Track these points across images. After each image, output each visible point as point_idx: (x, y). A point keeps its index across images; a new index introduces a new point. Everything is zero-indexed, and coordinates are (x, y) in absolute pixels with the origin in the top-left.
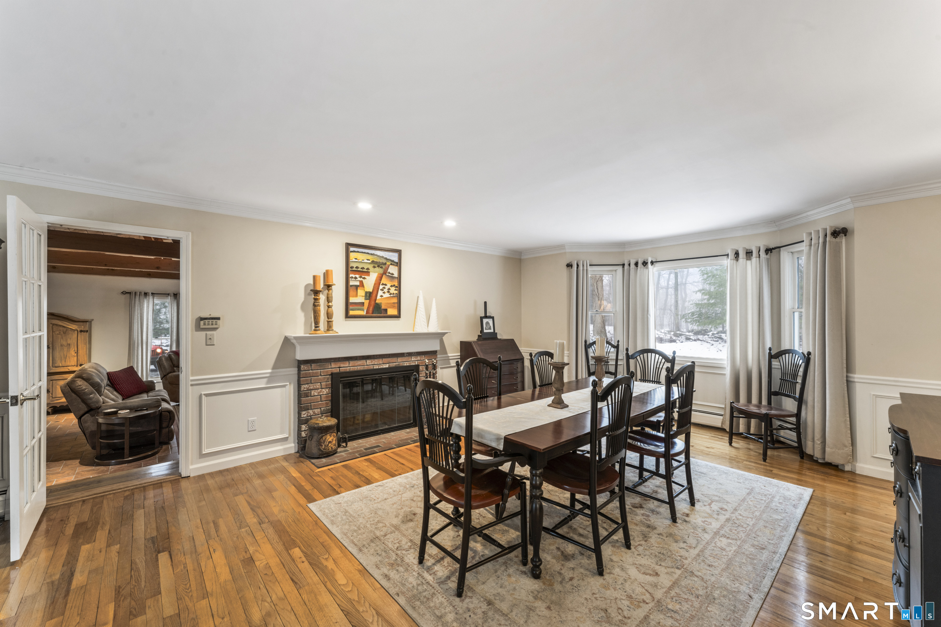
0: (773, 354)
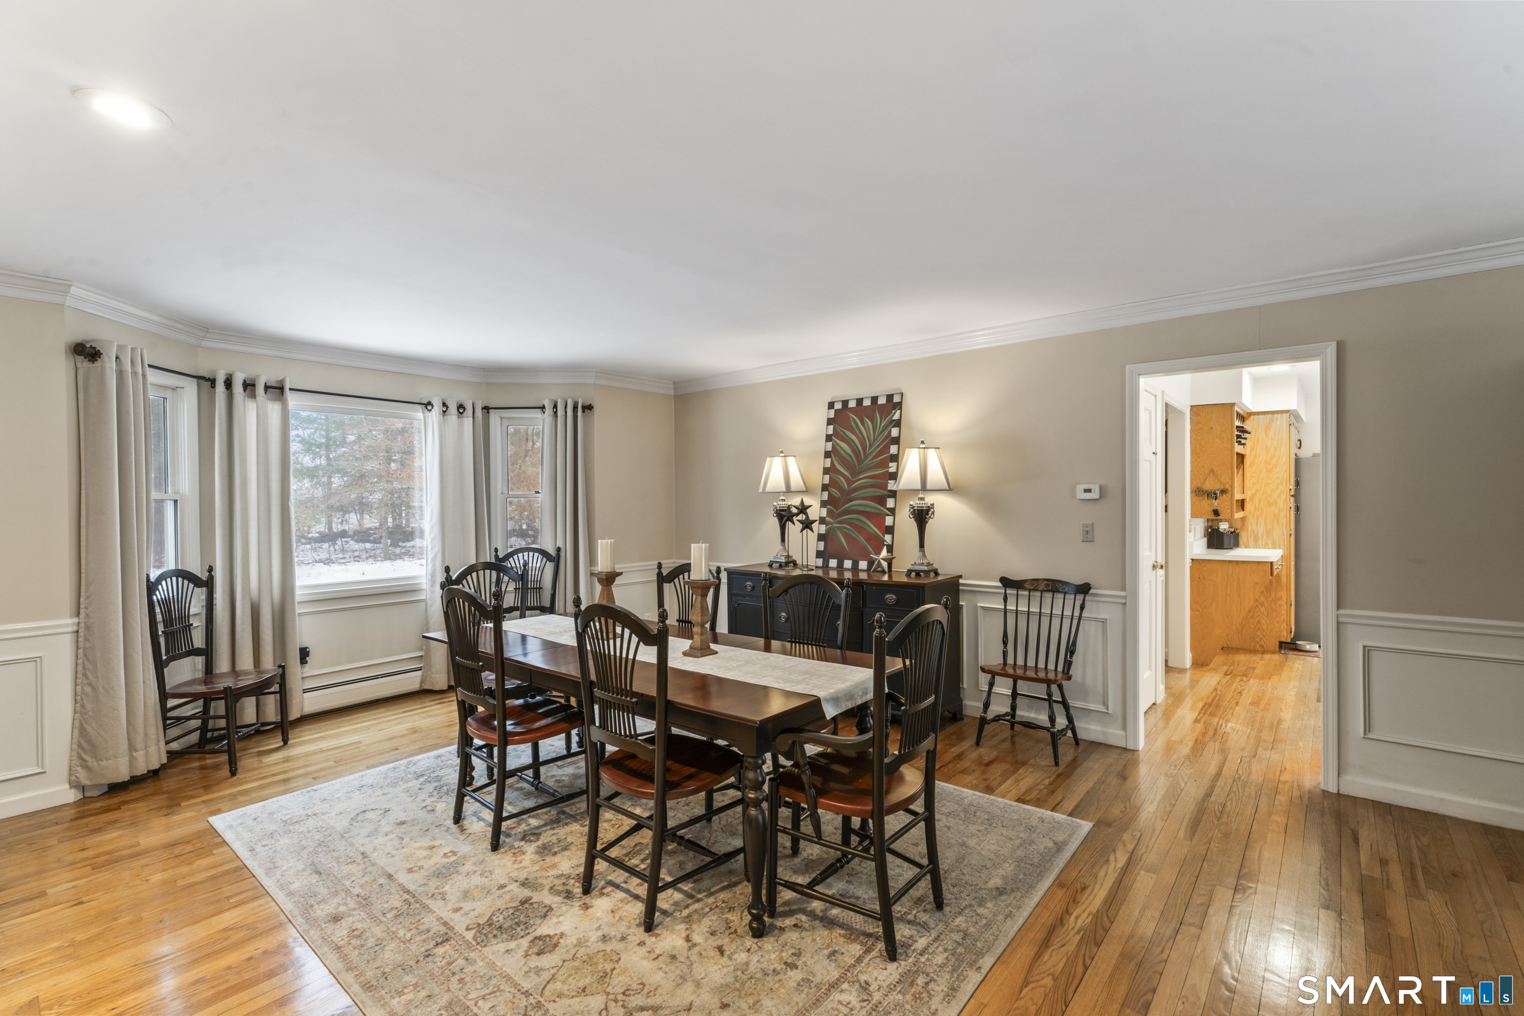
0: (500, 557)
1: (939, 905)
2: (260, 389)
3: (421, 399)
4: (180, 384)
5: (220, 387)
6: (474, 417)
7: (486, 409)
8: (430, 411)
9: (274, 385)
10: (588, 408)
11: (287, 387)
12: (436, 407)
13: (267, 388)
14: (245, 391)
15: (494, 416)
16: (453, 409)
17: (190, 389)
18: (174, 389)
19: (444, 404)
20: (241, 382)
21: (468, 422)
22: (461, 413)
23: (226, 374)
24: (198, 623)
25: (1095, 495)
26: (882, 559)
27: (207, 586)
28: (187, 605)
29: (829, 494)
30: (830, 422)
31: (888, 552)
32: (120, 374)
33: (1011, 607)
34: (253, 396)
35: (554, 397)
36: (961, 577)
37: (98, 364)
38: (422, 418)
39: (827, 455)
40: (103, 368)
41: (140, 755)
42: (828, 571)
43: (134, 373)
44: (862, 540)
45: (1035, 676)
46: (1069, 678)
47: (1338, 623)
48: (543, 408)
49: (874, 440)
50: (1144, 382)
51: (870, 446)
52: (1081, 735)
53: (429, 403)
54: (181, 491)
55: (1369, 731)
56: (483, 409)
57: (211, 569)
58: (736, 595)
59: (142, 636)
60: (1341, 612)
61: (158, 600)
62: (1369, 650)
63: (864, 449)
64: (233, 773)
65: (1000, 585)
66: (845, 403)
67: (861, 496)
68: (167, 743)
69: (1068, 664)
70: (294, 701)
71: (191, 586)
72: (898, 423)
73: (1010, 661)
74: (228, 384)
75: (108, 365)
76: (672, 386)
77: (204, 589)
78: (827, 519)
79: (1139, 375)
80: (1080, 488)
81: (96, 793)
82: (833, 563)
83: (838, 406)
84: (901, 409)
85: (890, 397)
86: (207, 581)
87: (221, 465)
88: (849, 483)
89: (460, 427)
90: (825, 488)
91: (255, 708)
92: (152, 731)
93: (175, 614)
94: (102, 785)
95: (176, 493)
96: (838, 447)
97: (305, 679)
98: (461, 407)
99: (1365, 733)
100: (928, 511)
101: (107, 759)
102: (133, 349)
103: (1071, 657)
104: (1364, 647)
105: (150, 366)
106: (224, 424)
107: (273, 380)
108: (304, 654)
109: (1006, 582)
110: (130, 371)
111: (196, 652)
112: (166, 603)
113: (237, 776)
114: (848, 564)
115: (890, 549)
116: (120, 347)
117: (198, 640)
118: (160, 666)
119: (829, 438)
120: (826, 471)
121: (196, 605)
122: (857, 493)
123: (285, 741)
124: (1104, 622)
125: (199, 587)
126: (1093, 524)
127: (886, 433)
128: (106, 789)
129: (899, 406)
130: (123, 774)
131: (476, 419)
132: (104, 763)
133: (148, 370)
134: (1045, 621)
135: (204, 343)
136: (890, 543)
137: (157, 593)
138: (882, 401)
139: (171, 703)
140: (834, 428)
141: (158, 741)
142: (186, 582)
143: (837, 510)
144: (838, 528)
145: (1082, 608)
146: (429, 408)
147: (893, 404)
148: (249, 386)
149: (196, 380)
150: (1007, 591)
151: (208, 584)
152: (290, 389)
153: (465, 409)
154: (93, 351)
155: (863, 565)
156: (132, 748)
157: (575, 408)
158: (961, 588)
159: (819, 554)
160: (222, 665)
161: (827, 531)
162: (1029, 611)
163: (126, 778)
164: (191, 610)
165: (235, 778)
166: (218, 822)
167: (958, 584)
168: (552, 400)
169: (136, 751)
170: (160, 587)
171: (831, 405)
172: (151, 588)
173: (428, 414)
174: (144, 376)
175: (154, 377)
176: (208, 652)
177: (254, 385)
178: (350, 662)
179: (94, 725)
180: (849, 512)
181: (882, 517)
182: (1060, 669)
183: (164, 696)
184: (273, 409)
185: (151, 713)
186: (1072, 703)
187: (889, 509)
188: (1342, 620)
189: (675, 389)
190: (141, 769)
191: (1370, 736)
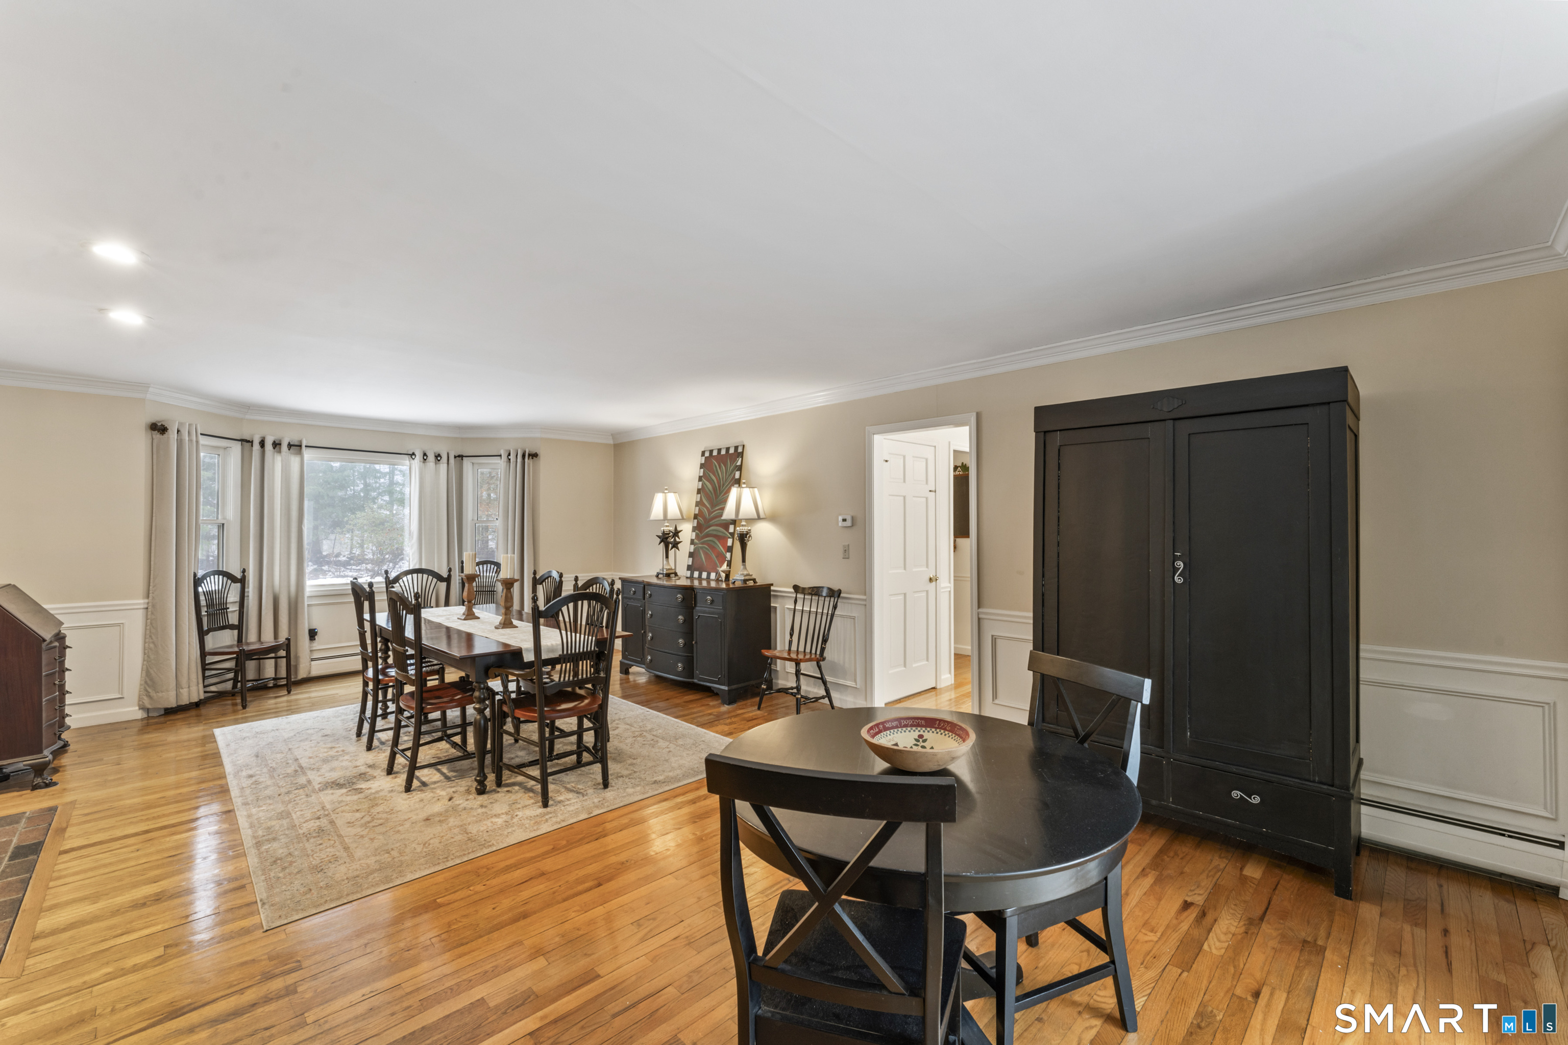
1: (606, 785)
2: (284, 447)
3: (408, 451)
4: (228, 445)
5: (256, 446)
6: (448, 464)
7: (461, 457)
8: (413, 459)
9: (297, 444)
10: (534, 456)
11: (304, 444)
12: (417, 457)
13: (290, 446)
14: (274, 448)
15: (467, 463)
16: (431, 457)
17: (237, 448)
18: (225, 448)
19: (425, 454)
20: (271, 442)
21: (443, 466)
22: (439, 460)
23: (261, 437)
24: (233, 608)
25: (848, 523)
26: (722, 571)
27: (241, 583)
28: (225, 596)
29: (698, 522)
30: (702, 466)
31: (727, 566)
32: (180, 443)
33: (799, 607)
34: (280, 452)
35: (508, 448)
36: (772, 585)
37: (165, 436)
38: (409, 464)
39: (699, 491)
40: (168, 438)
41: (185, 691)
42: (693, 580)
43: (190, 440)
44: (714, 556)
45: (788, 657)
46: (824, 659)
47: (979, 619)
48: (500, 456)
49: (726, 480)
50: (877, 439)
51: (723, 485)
52: (836, 704)
53: (413, 454)
54: (227, 518)
55: (996, 698)
56: (455, 457)
57: (244, 571)
58: (626, 598)
59: (189, 613)
60: (980, 610)
61: (204, 592)
62: (995, 638)
63: (719, 487)
64: (244, 707)
65: (793, 591)
66: (711, 451)
67: (716, 523)
68: (205, 687)
69: (823, 650)
70: (301, 666)
71: (229, 582)
72: (740, 468)
73: (794, 648)
74: (262, 444)
75: (171, 436)
76: (611, 437)
77: (239, 584)
78: (696, 541)
79: (874, 434)
80: (840, 518)
81: (156, 714)
82: (696, 574)
83: (707, 454)
84: (742, 457)
85: (736, 448)
86: (241, 579)
87: (255, 500)
88: (710, 513)
89: (437, 471)
90: (696, 517)
91: (273, 669)
92: (193, 676)
93: (216, 601)
94: (160, 708)
95: (224, 519)
96: (705, 486)
97: (314, 652)
98: (438, 457)
99: (993, 700)
100: (747, 534)
101: (162, 692)
102: (190, 425)
103: (825, 644)
104: (992, 636)
105: (201, 434)
106: (258, 472)
107: (295, 439)
108: (313, 634)
109: (796, 588)
110: (187, 439)
111: (232, 627)
112: (208, 594)
113: (247, 709)
114: (704, 575)
115: (729, 565)
116: (181, 424)
117: (233, 619)
118: (202, 634)
119: (700, 479)
120: (697, 504)
121: (233, 596)
122: (713, 521)
123: (289, 692)
124: (854, 618)
125: (235, 583)
126: (848, 545)
127: (733, 475)
128: (163, 712)
129: (741, 455)
130: (172, 703)
131: (450, 465)
132: (160, 695)
133: (200, 437)
134: (819, 617)
135: (248, 417)
136: (729, 559)
137: (203, 585)
138: (732, 451)
139: (210, 659)
140: (704, 471)
141: (198, 683)
142: (225, 579)
143: (701, 533)
144: (702, 548)
145: (835, 607)
146: (413, 457)
147: (739, 453)
148: (276, 445)
149: (240, 442)
150: (798, 596)
151: (242, 581)
152: (306, 446)
153: (441, 458)
154: (163, 428)
155: (713, 576)
156: (178, 686)
157: (524, 456)
158: (772, 593)
159: (689, 568)
160: (252, 637)
161: (695, 549)
162: (803, 610)
163: (174, 705)
164: (228, 599)
165: (244, 710)
166: (218, 732)
167: (770, 591)
168: (507, 450)
169: (182, 688)
170: (205, 581)
171: (703, 453)
172: (197, 582)
173: (412, 461)
174: (197, 442)
175: (203, 441)
176: (239, 627)
177: (280, 444)
178: (349, 641)
179: (155, 669)
180: (708, 535)
181: (725, 539)
182: (818, 652)
183: (203, 654)
184: (295, 461)
185: (193, 665)
186: (828, 678)
187: (730, 533)
188: (981, 616)
189: (613, 438)
190: (185, 701)
191: (996, 702)
